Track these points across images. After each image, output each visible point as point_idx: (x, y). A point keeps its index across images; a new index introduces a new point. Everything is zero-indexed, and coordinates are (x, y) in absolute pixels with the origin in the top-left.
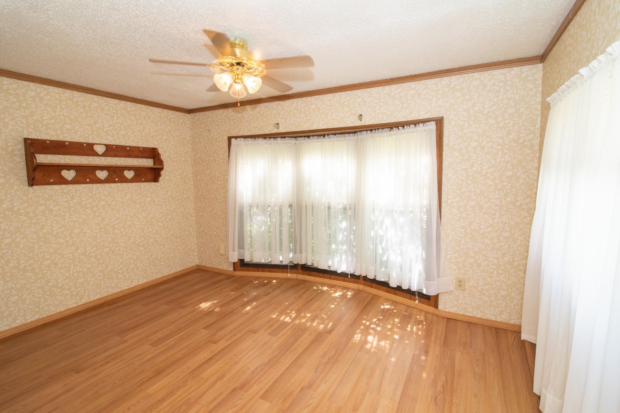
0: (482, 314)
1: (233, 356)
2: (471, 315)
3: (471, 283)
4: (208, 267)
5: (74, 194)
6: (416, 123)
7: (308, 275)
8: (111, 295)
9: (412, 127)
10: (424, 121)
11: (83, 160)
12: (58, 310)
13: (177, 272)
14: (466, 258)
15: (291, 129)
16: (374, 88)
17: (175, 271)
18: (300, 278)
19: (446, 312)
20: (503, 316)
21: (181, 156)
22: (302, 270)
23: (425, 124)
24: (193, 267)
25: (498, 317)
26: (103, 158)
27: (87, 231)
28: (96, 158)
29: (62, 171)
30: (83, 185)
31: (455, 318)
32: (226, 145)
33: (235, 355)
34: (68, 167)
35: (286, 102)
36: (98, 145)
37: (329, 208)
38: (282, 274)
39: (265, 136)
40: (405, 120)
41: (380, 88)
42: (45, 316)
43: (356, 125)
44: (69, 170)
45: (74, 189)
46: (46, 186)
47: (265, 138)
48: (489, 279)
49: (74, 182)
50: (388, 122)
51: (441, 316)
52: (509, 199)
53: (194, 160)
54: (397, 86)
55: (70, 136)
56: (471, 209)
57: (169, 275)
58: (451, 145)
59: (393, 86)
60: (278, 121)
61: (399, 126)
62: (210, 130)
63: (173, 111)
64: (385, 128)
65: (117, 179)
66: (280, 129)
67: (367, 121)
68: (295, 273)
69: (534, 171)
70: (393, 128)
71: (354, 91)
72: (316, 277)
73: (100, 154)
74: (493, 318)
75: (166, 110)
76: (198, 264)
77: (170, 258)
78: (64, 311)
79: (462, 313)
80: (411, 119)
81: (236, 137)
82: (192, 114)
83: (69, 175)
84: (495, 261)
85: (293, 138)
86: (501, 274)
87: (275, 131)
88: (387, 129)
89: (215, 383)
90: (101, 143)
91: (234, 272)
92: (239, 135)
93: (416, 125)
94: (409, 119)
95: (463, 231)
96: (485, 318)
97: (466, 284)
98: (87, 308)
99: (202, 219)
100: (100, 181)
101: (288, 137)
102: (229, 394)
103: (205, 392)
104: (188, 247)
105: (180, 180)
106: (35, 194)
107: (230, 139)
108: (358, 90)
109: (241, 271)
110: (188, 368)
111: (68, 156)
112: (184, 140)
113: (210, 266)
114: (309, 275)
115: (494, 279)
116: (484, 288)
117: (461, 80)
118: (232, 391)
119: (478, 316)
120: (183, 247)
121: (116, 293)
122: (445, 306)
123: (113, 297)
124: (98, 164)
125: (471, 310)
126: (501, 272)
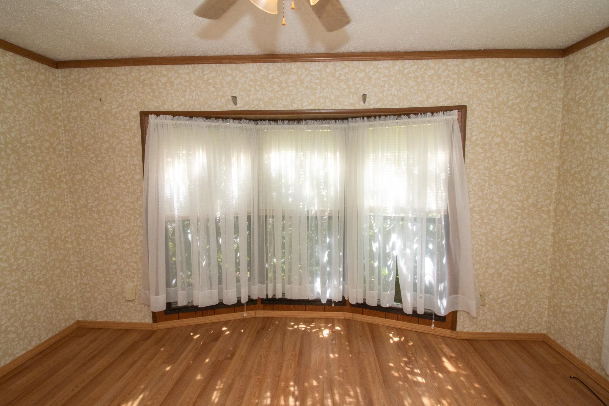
0: (501, 328)
2: (490, 331)
3: (491, 296)
4: (101, 323)
6: (434, 110)
7: (272, 310)
9: (429, 115)
10: (445, 109)
13: (43, 344)
14: (487, 268)
15: (256, 107)
16: (382, 61)
17: (39, 342)
18: (260, 316)
19: (465, 333)
20: (522, 327)
21: (41, 139)
22: (262, 304)
23: (445, 112)
24: (71, 326)
25: (517, 328)
31: (475, 338)
32: (136, 125)
35: (248, 66)
37: (308, 217)
38: (234, 314)
39: (208, 115)
40: (420, 106)
41: (390, 62)
43: (357, 108)
47: (207, 118)
48: (509, 290)
50: (400, 107)
51: (459, 338)
52: (530, 201)
53: (67, 148)
54: (412, 62)
56: (493, 213)
57: (27, 353)
58: (474, 139)
59: (407, 61)
60: (235, 93)
61: (411, 114)
62: (103, 99)
63: (26, 58)
64: (390, 115)
66: (238, 105)
67: (372, 104)
68: (253, 310)
69: (555, 170)
70: (403, 116)
71: (354, 62)
72: (284, 310)
74: (512, 331)
75: (11, 53)
76: (81, 319)
77: (26, 323)
79: (481, 331)
80: (429, 106)
81: (158, 114)
82: (63, 70)
84: (516, 269)
85: (252, 121)
86: (521, 282)
87: (231, 107)
88: (392, 116)
91: (155, 324)
92: (162, 110)
93: (432, 113)
94: (426, 105)
95: (484, 238)
96: (504, 332)
97: (486, 298)
99: (87, 245)
101: (246, 119)
104: (60, 296)
105: (41, 182)
107: (144, 115)
108: (360, 62)
109: (166, 320)
112: (47, 112)
113: (105, 319)
114: (274, 310)
115: (514, 288)
116: (504, 299)
117: (485, 65)
119: (498, 331)
120: (51, 298)
122: (463, 326)
125: (490, 326)
126: (521, 280)
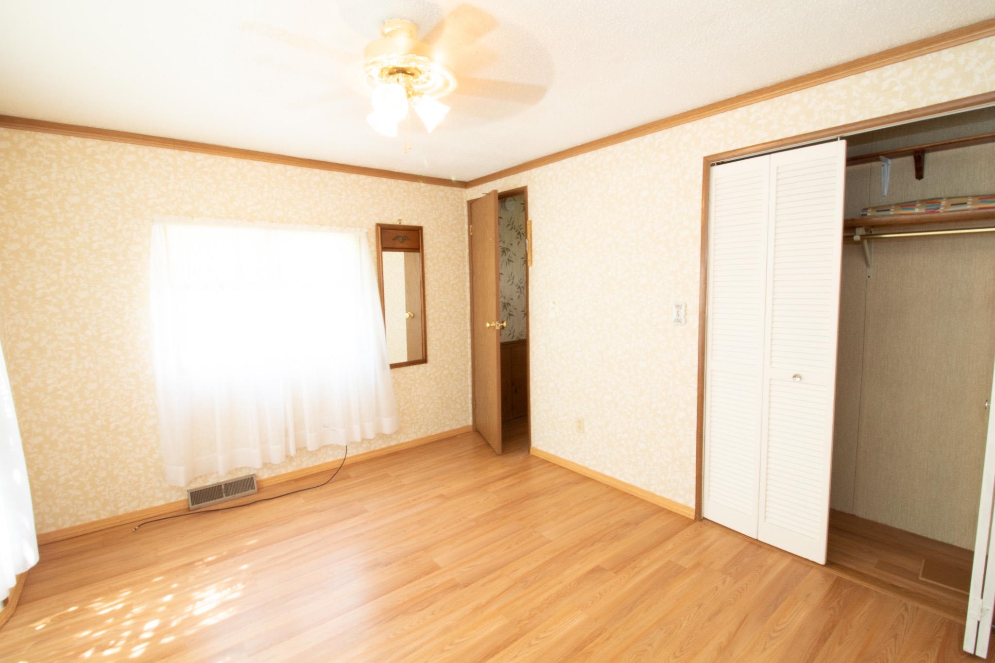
1: (447, 648)
33: (443, 651)
89: (489, 603)
102: (473, 582)
103: (503, 592)
118: (469, 584)
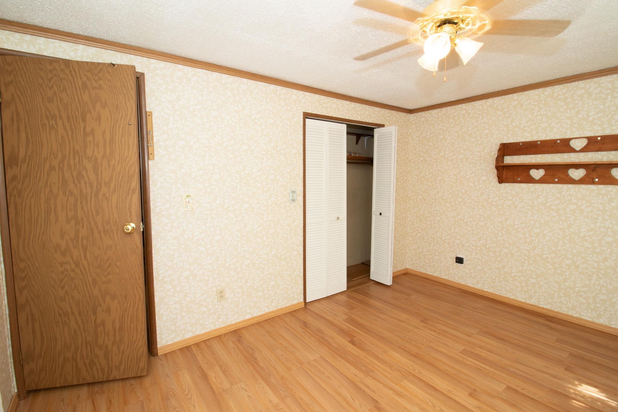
5: (540, 193)
8: (564, 314)
11: (556, 158)
12: (508, 296)
26: (582, 154)
27: (548, 234)
28: (572, 155)
29: (530, 170)
30: (551, 185)
34: (537, 167)
36: (577, 140)
42: (497, 294)
44: (537, 169)
45: (541, 188)
46: (515, 184)
49: (542, 181)
55: (544, 135)
65: (597, 180)
73: (578, 149)
78: (512, 299)
83: (537, 174)
90: (582, 136)
98: (533, 310)
100: (572, 181)
106: (505, 190)
110: (420, 372)
111: (540, 156)
121: (571, 316)
123: (566, 318)
124: (574, 161)
